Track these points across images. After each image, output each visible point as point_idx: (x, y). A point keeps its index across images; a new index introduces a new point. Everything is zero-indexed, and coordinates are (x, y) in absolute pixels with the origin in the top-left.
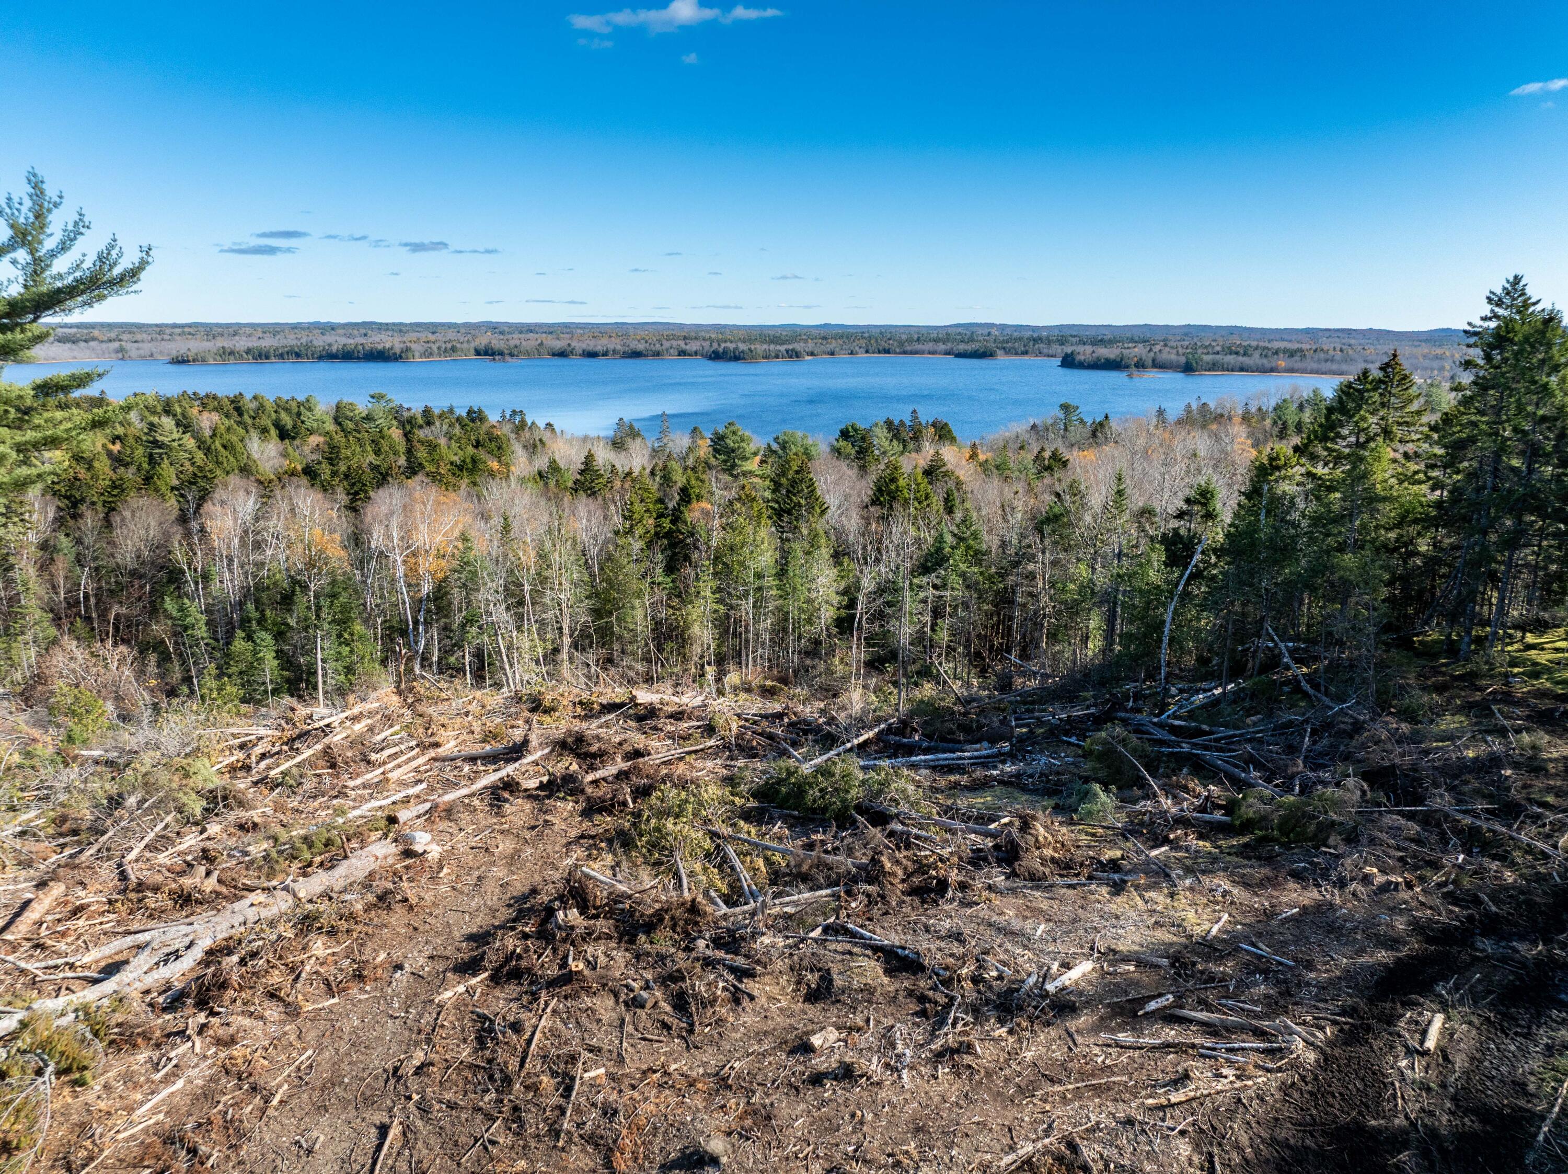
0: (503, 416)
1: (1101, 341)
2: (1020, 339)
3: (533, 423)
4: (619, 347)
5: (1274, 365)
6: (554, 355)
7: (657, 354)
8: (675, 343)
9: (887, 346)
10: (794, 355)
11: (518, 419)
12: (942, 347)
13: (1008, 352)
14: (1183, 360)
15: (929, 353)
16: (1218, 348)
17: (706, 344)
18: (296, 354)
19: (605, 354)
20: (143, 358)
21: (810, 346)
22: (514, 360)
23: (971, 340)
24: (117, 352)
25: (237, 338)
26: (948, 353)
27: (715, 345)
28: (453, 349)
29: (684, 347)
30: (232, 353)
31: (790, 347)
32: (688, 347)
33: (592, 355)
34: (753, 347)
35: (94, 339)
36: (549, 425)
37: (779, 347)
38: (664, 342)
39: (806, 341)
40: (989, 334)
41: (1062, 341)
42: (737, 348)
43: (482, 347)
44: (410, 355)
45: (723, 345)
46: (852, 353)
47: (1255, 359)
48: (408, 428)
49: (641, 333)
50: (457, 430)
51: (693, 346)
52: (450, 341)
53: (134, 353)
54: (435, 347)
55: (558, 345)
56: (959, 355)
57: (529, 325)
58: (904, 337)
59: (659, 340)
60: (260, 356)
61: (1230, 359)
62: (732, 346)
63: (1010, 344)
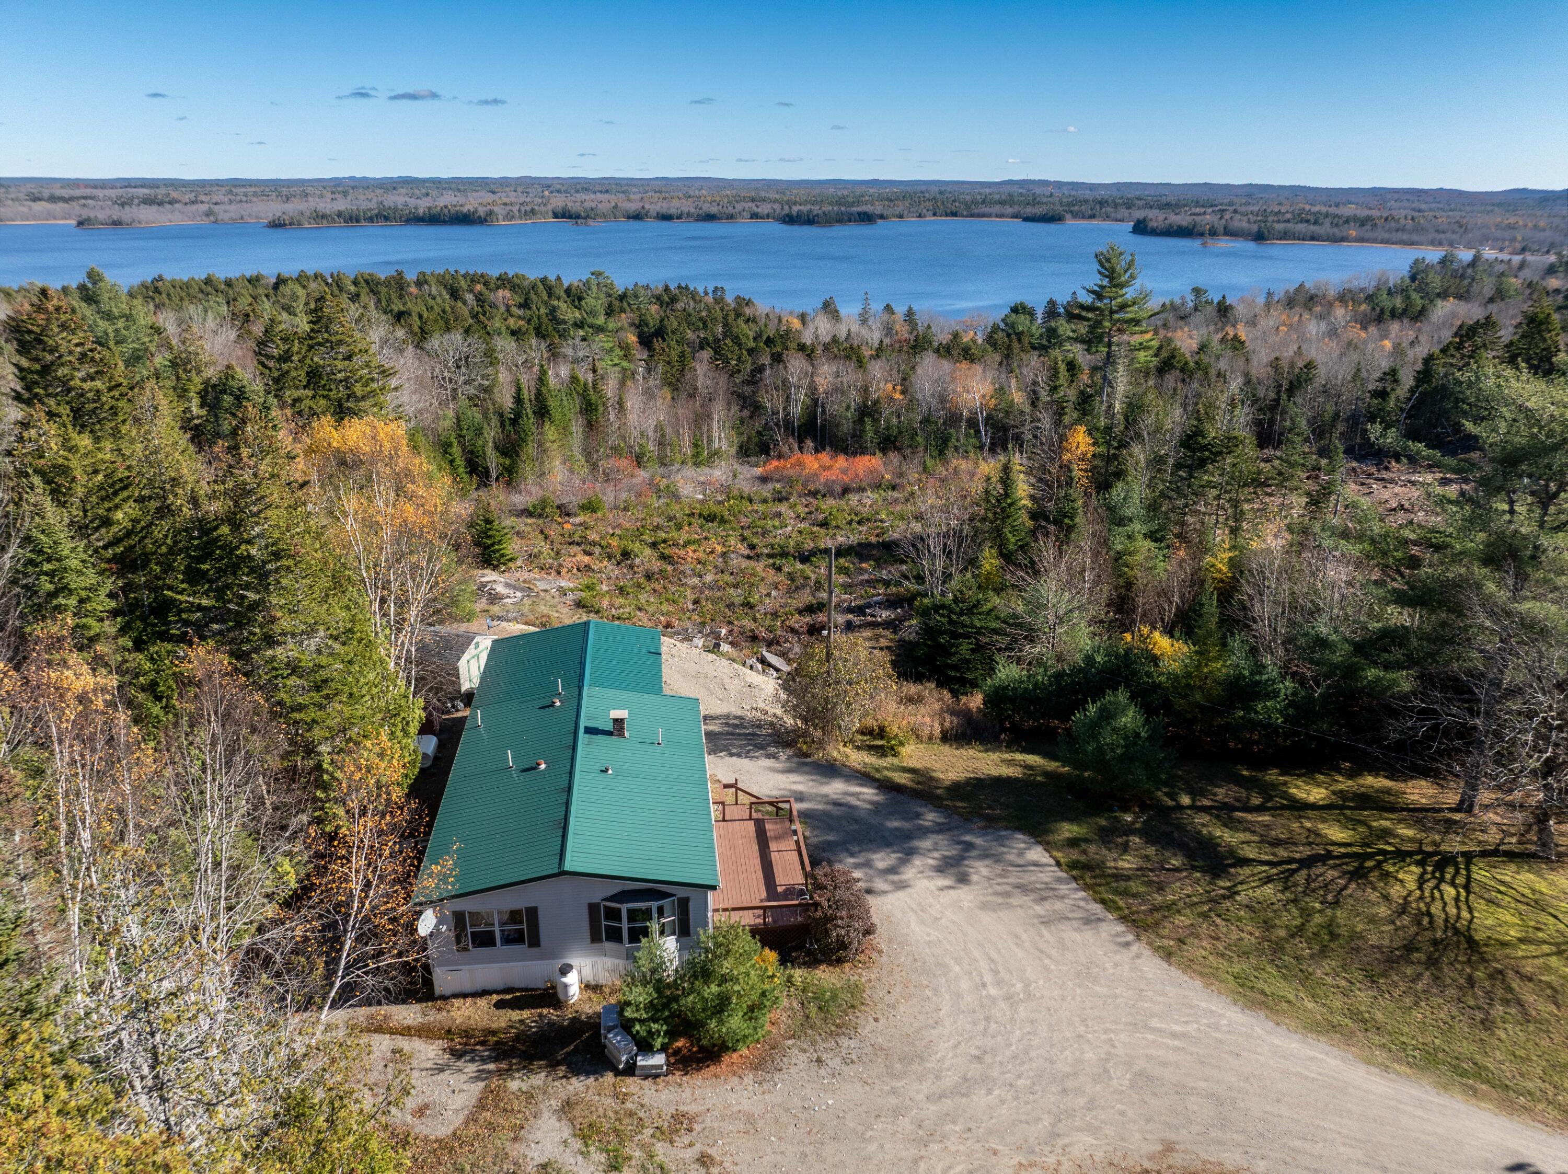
1: (1168, 204)
2: (1087, 202)
4: (692, 210)
5: (1345, 234)
6: (629, 218)
7: (731, 217)
8: (745, 205)
9: (954, 209)
10: (866, 218)
12: (1009, 210)
13: (1075, 215)
14: (1255, 228)
15: (997, 216)
16: (1288, 216)
17: (777, 206)
18: (383, 217)
19: (679, 217)
21: (879, 208)
23: (1037, 202)
24: (207, 214)
26: (1015, 216)
27: (787, 208)
28: (533, 212)
29: (755, 209)
30: (324, 216)
31: (861, 210)
32: (759, 210)
33: (666, 217)
34: (826, 210)
37: (850, 210)
38: (735, 204)
39: (874, 204)
41: (1129, 203)
42: (810, 211)
43: (559, 208)
44: (494, 218)
45: (795, 208)
46: (920, 216)
47: (1325, 228)
51: (764, 209)
52: (527, 203)
53: (224, 216)
54: (515, 209)
55: (633, 206)
56: (1027, 219)
58: (969, 199)
59: (730, 203)
60: (351, 219)
61: (1301, 227)
62: (805, 209)
63: (1076, 208)
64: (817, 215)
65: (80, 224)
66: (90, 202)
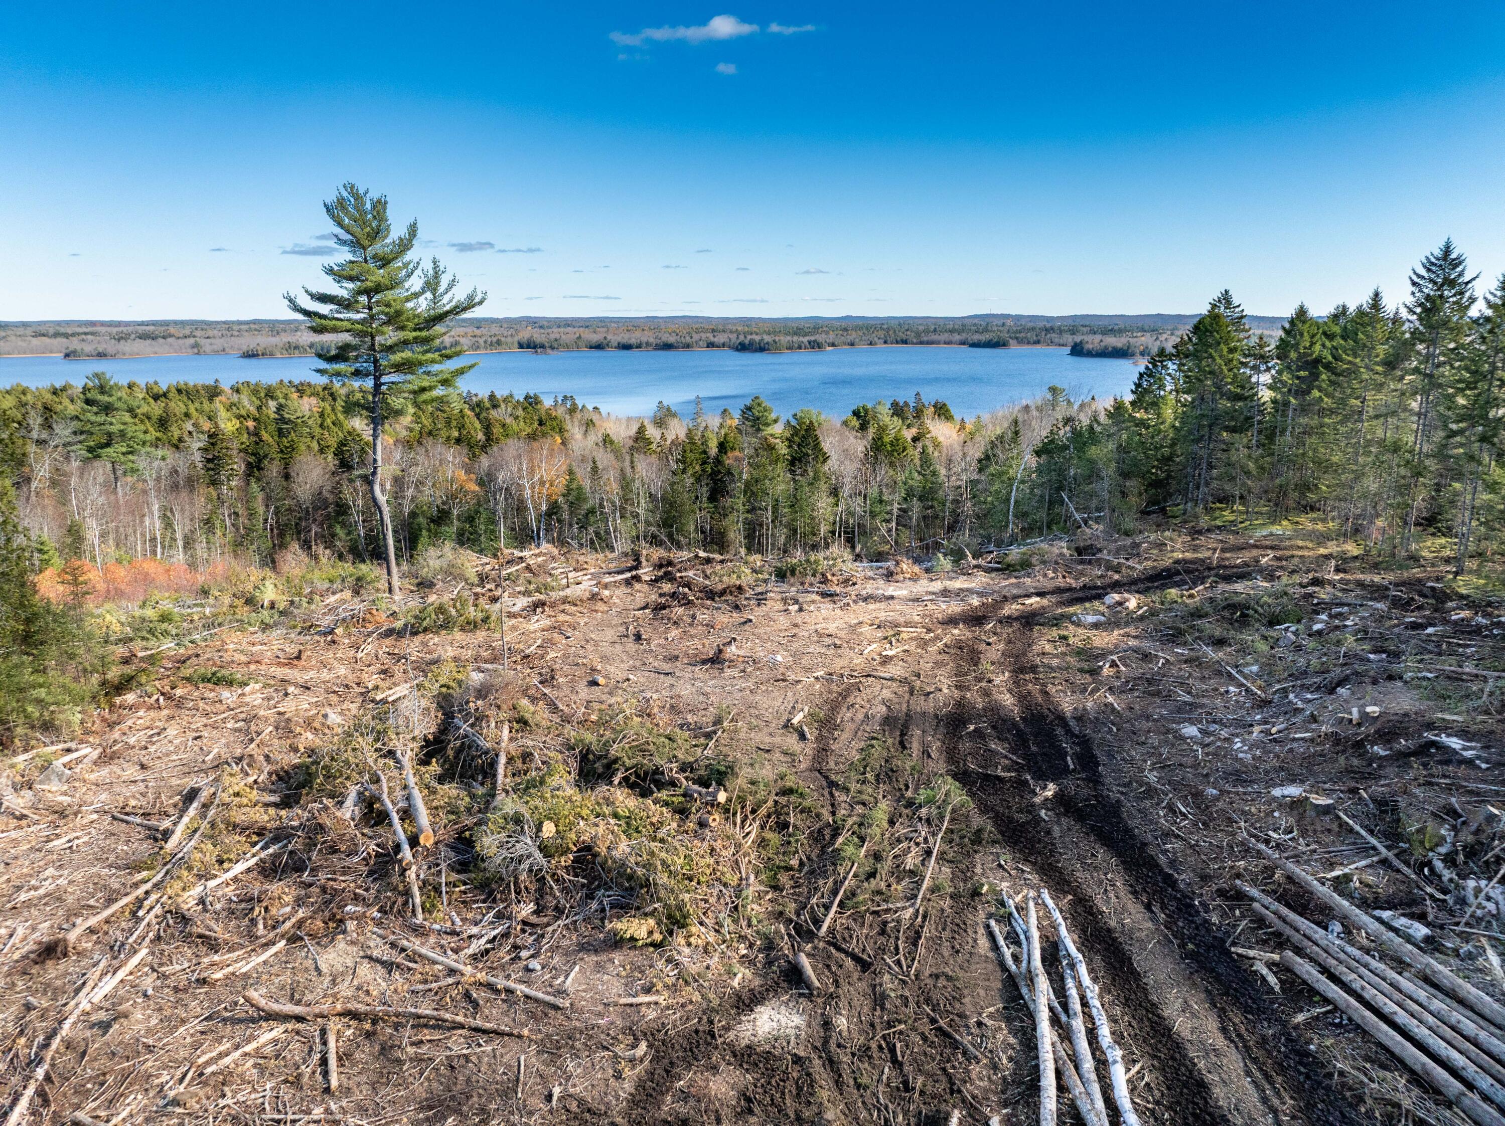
0: (556, 401)
1: (1111, 330)
2: (1033, 329)
3: (584, 406)
4: (651, 340)
6: (591, 347)
7: (687, 346)
8: (703, 336)
9: (904, 337)
10: (816, 346)
11: (569, 403)
12: (957, 337)
13: (1020, 341)
15: (945, 343)
17: (733, 337)
19: (639, 346)
20: (216, 352)
21: (831, 337)
22: (555, 352)
23: (986, 330)
24: (193, 347)
25: (299, 333)
26: (963, 343)
27: (742, 338)
28: (499, 343)
29: (712, 339)
30: (296, 347)
31: (812, 338)
32: (716, 340)
33: (626, 347)
34: (777, 339)
35: (171, 336)
36: (595, 408)
37: (801, 339)
38: (694, 335)
39: (827, 333)
40: (1003, 324)
41: (1073, 331)
42: (762, 340)
43: (525, 340)
45: (749, 337)
46: (871, 344)
48: (477, 410)
49: (672, 327)
50: (520, 412)
51: (721, 338)
52: (495, 335)
53: (208, 349)
54: (481, 341)
55: (595, 338)
56: (974, 345)
57: (566, 319)
58: (921, 328)
59: (689, 333)
62: (757, 338)
63: (1023, 334)
64: (768, 343)
65: (67, 355)
66: (90, 337)
